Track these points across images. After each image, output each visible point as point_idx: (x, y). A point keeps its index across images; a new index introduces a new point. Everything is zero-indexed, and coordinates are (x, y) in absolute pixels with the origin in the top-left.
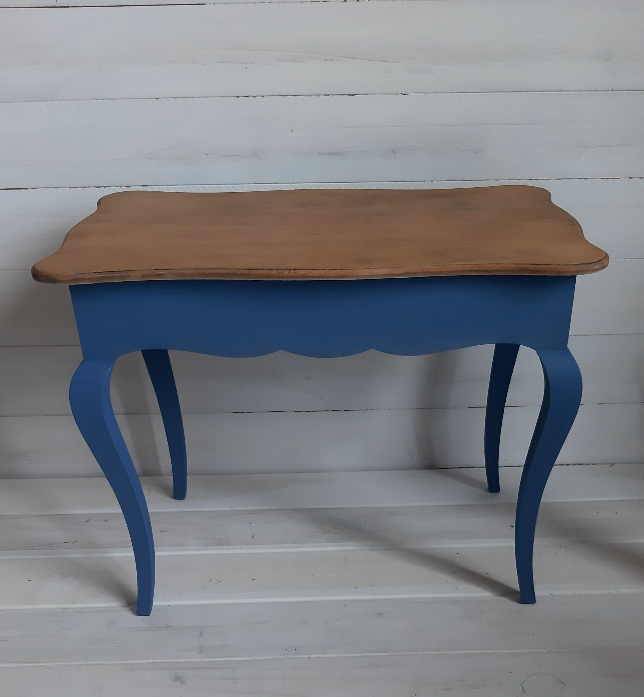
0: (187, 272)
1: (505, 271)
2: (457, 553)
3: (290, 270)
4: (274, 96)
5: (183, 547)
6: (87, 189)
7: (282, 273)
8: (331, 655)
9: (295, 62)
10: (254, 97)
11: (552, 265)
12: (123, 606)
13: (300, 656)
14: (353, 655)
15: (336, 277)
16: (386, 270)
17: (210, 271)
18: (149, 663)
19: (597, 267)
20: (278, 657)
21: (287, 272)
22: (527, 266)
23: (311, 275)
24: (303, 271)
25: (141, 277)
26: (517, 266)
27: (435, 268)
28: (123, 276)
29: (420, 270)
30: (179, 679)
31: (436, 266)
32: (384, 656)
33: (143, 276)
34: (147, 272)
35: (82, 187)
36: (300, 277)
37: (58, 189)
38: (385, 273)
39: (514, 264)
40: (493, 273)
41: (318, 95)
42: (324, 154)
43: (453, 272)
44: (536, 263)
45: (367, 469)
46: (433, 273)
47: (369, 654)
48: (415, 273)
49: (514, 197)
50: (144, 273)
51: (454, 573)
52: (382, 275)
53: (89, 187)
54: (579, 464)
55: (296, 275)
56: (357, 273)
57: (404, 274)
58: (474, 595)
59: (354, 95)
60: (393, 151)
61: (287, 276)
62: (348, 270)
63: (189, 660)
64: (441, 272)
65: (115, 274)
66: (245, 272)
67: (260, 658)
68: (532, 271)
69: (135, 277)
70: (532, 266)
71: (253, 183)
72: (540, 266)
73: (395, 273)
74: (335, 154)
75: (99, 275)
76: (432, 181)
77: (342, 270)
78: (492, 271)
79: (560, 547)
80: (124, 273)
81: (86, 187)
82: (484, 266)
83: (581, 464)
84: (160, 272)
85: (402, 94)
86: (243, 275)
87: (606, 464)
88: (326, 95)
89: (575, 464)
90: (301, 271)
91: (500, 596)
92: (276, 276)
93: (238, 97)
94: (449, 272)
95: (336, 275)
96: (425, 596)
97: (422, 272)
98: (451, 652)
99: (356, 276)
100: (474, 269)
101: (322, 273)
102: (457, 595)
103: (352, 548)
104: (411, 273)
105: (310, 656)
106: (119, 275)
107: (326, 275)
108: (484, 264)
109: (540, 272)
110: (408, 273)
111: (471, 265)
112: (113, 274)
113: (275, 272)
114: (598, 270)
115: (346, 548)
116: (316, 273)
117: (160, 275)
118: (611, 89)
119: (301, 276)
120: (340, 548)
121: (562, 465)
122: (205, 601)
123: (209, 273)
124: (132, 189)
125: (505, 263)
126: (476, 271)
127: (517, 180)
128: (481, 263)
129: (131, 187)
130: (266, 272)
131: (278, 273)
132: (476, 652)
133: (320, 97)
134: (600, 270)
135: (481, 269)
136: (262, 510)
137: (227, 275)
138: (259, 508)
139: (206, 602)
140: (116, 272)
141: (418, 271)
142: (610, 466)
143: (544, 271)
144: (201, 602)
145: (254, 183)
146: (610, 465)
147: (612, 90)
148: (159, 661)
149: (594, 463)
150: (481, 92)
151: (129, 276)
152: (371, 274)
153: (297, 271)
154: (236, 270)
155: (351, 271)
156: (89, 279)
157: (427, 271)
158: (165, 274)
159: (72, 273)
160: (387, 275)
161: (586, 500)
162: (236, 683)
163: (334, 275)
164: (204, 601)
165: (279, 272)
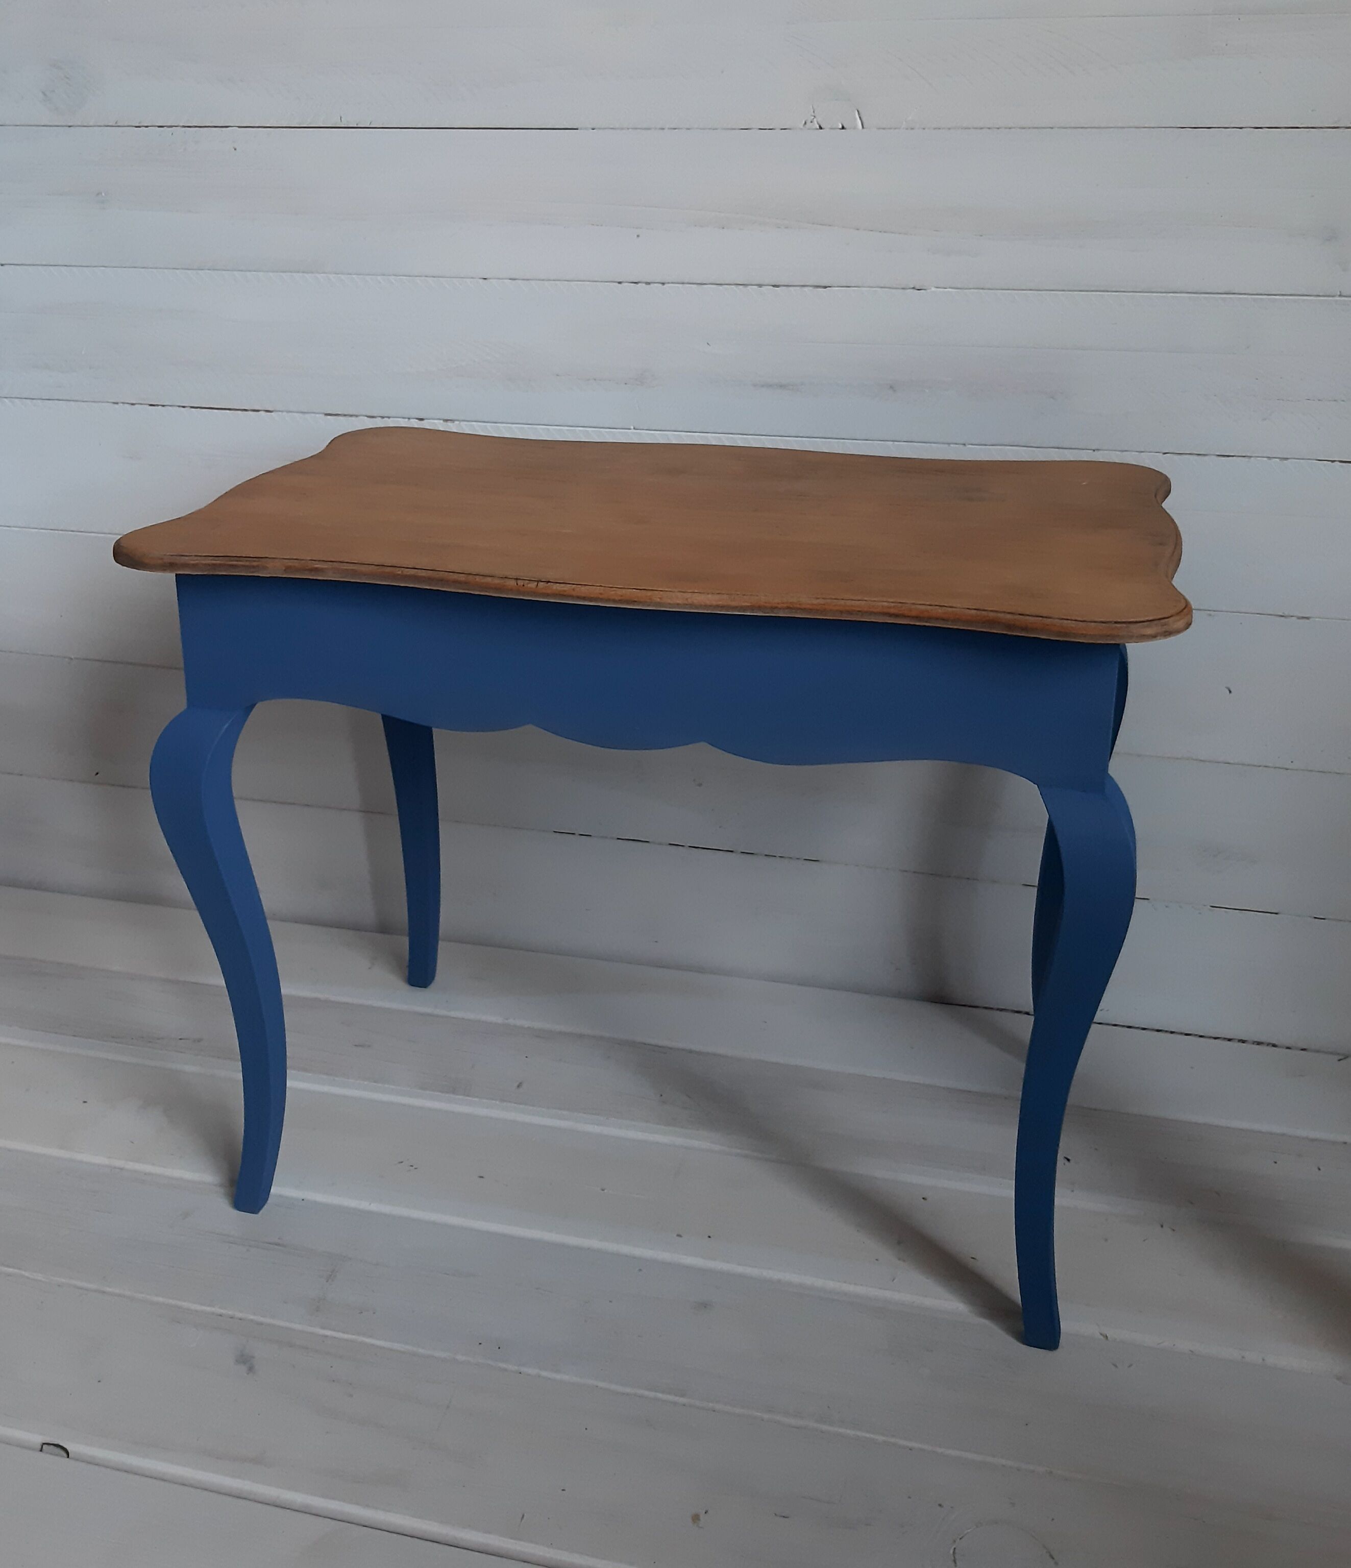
0: (363, 569)
1: (955, 621)
2: (923, 1198)
3: (538, 581)
4: (683, 283)
5: (380, 1085)
6: (353, 418)
7: (524, 585)
8: (566, 1377)
9: (723, 228)
10: (648, 283)
11: (1050, 618)
12: (221, 1185)
13: (503, 1365)
14: (613, 1387)
15: (620, 601)
16: (717, 597)
17: (402, 572)
18: (213, 1313)
19: (1149, 631)
20: (460, 1357)
21: (533, 585)
22: (1000, 615)
23: (574, 593)
24: (562, 585)
25: (285, 570)
26: (979, 612)
27: (815, 602)
28: (254, 567)
29: (783, 603)
30: (245, 1360)
31: (818, 598)
32: (675, 1403)
33: (288, 569)
34: (296, 564)
35: (345, 415)
36: (555, 595)
37: (307, 416)
38: (714, 603)
39: (975, 609)
40: (929, 623)
41: (760, 286)
42: (763, 386)
43: (849, 613)
44: (1020, 611)
45: (803, 982)
46: (810, 611)
47: (646, 1393)
48: (773, 608)
49: (1084, 484)
50: (290, 564)
51: (899, 1243)
52: (706, 606)
53: (357, 416)
54: (1268, 1044)
55: (549, 592)
56: (660, 598)
57: (752, 608)
58: (928, 1302)
59: (825, 287)
60: (891, 387)
61: (532, 591)
62: (645, 591)
63: (287, 1324)
64: (824, 611)
65: (240, 561)
66: (462, 578)
67: (421, 1351)
68: (1009, 626)
69: (274, 570)
70: (1009, 616)
71: (632, 427)
72: (1027, 618)
73: (733, 604)
74: (782, 386)
75: (211, 560)
76: (964, 445)
77: (634, 590)
78: (929, 619)
79: (1162, 1226)
80: (255, 561)
81: (351, 416)
82: (913, 607)
83: (1274, 1046)
84: (317, 564)
85: (913, 288)
86: (455, 582)
87: (1331, 1053)
88: (774, 286)
89: (1259, 1043)
90: (558, 584)
91: (985, 1317)
92: (511, 590)
93: (620, 283)
94: (841, 612)
95: (620, 598)
96: (819, 1283)
97: (788, 608)
98: (825, 1427)
99: (659, 603)
100: (892, 611)
101: (595, 591)
102: (888, 1294)
103: (705, 1145)
104: (766, 607)
105: (523, 1369)
106: (247, 563)
107: (601, 596)
108: (913, 604)
109: (1025, 629)
110: (760, 608)
111: (885, 604)
112: (237, 561)
113: (512, 583)
114: (1154, 637)
115: (695, 1143)
116: (583, 591)
117: (317, 570)
118: (1339, 293)
119: (557, 594)
120: (679, 1141)
121: (1230, 1040)
122: (372, 1204)
123: (399, 575)
124: (426, 425)
125: (959, 605)
126: (896, 616)
127: (1137, 453)
128: (907, 602)
129: (425, 421)
130: (497, 581)
131: (517, 584)
132: (881, 1438)
133: (764, 288)
134: (1158, 638)
135: (906, 613)
136: (560, 1033)
137: (430, 580)
138: (558, 1028)
139: (374, 1207)
140: (241, 559)
141: (779, 606)
142: (1339, 1060)
143: (1033, 630)
144: (364, 1205)
145: (634, 429)
146: (1341, 1057)
147: (1340, 296)
148: (230, 1313)
149: (1305, 1047)
150: (1097, 291)
151: (265, 568)
152: (686, 602)
153: (552, 584)
154: (446, 573)
155: (649, 593)
156: (194, 566)
157: (798, 606)
158: (325, 568)
159: (168, 554)
160: (717, 606)
161: (1256, 1127)
162: (351, 1396)
163: (617, 598)
164: (370, 1204)
165: (519, 584)
